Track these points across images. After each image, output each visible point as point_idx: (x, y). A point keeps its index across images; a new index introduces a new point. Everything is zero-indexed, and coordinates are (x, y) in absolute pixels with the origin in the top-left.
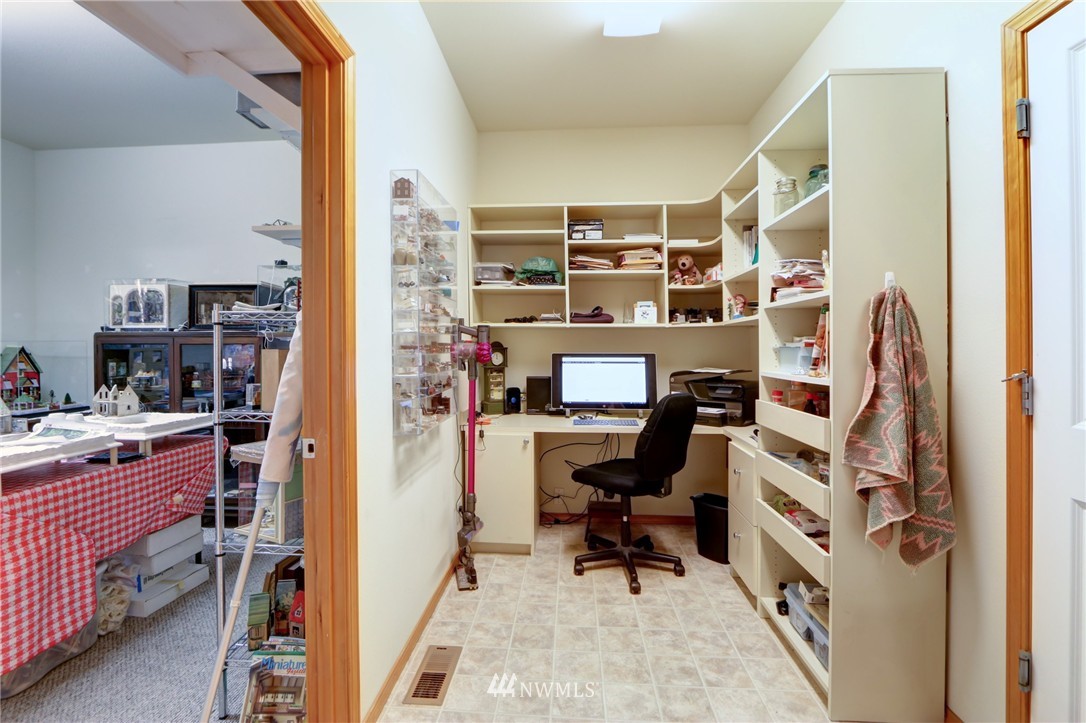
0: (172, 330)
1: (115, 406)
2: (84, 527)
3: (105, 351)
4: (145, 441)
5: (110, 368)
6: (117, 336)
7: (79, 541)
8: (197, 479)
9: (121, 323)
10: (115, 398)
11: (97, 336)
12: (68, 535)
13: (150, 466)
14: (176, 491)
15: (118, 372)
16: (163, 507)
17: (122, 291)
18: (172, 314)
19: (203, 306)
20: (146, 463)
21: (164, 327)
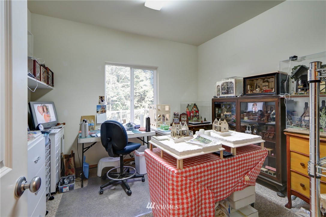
0: (237, 96)
1: (220, 127)
2: (210, 186)
3: (215, 105)
4: (233, 148)
5: (216, 111)
6: (218, 99)
7: (209, 194)
8: (255, 169)
9: (220, 95)
10: (220, 124)
11: (213, 99)
12: (205, 190)
13: (235, 161)
14: (245, 174)
15: (218, 112)
16: (240, 181)
17: (220, 83)
18: (236, 90)
19: (249, 86)
20: (234, 159)
21: (234, 95)
